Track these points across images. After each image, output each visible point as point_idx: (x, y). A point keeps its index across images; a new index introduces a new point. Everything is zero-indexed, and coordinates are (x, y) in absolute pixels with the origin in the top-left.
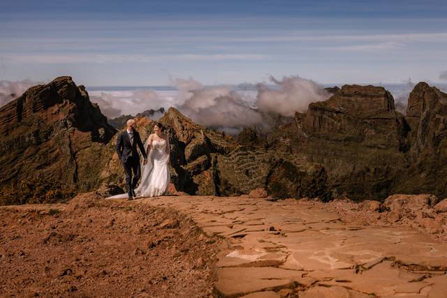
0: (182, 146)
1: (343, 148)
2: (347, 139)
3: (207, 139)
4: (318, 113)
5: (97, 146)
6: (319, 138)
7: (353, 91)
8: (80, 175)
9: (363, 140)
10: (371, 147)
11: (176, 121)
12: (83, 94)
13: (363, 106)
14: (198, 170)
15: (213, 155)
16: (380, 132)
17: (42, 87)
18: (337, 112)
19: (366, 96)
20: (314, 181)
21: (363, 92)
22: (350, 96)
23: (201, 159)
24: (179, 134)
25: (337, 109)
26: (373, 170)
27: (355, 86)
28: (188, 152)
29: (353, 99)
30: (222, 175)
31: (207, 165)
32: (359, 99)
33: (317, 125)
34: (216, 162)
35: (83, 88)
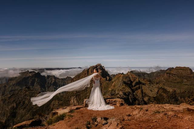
0: (132, 82)
1: (177, 85)
2: (177, 82)
3: (139, 80)
4: (168, 75)
5: (107, 82)
6: (169, 81)
7: (179, 68)
8: (103, 89)
9: (183, 83)
10: (185, 85)
11: (130, 75)
12: (103, 68)
13: (183, 73)
14: (137, 89)
15: (141, 85)
16: (188, 80)
17: (94, 66)
18: (174, 74)
19: (183, 70)
20: (172, 94)
21: (182, 69)
22: (178, 70)
23: (138, 86)
24: (131, 79)
25: (174, 73)
26: (187, 92)
27: (179, 67)
28: (134, 84)
29: (179, 71)
30: (144, 91)
31: (139, 88)
32: (181, 71)
33: (168, 78)
34: (142, 87)
35: (103, 67)
